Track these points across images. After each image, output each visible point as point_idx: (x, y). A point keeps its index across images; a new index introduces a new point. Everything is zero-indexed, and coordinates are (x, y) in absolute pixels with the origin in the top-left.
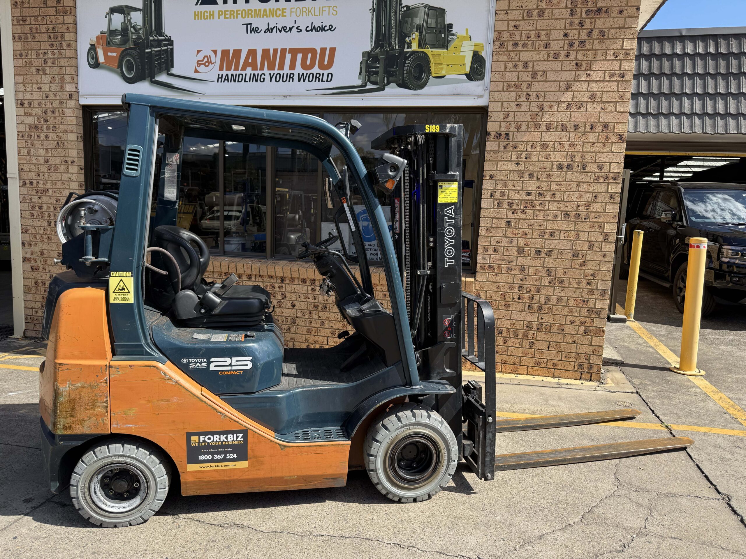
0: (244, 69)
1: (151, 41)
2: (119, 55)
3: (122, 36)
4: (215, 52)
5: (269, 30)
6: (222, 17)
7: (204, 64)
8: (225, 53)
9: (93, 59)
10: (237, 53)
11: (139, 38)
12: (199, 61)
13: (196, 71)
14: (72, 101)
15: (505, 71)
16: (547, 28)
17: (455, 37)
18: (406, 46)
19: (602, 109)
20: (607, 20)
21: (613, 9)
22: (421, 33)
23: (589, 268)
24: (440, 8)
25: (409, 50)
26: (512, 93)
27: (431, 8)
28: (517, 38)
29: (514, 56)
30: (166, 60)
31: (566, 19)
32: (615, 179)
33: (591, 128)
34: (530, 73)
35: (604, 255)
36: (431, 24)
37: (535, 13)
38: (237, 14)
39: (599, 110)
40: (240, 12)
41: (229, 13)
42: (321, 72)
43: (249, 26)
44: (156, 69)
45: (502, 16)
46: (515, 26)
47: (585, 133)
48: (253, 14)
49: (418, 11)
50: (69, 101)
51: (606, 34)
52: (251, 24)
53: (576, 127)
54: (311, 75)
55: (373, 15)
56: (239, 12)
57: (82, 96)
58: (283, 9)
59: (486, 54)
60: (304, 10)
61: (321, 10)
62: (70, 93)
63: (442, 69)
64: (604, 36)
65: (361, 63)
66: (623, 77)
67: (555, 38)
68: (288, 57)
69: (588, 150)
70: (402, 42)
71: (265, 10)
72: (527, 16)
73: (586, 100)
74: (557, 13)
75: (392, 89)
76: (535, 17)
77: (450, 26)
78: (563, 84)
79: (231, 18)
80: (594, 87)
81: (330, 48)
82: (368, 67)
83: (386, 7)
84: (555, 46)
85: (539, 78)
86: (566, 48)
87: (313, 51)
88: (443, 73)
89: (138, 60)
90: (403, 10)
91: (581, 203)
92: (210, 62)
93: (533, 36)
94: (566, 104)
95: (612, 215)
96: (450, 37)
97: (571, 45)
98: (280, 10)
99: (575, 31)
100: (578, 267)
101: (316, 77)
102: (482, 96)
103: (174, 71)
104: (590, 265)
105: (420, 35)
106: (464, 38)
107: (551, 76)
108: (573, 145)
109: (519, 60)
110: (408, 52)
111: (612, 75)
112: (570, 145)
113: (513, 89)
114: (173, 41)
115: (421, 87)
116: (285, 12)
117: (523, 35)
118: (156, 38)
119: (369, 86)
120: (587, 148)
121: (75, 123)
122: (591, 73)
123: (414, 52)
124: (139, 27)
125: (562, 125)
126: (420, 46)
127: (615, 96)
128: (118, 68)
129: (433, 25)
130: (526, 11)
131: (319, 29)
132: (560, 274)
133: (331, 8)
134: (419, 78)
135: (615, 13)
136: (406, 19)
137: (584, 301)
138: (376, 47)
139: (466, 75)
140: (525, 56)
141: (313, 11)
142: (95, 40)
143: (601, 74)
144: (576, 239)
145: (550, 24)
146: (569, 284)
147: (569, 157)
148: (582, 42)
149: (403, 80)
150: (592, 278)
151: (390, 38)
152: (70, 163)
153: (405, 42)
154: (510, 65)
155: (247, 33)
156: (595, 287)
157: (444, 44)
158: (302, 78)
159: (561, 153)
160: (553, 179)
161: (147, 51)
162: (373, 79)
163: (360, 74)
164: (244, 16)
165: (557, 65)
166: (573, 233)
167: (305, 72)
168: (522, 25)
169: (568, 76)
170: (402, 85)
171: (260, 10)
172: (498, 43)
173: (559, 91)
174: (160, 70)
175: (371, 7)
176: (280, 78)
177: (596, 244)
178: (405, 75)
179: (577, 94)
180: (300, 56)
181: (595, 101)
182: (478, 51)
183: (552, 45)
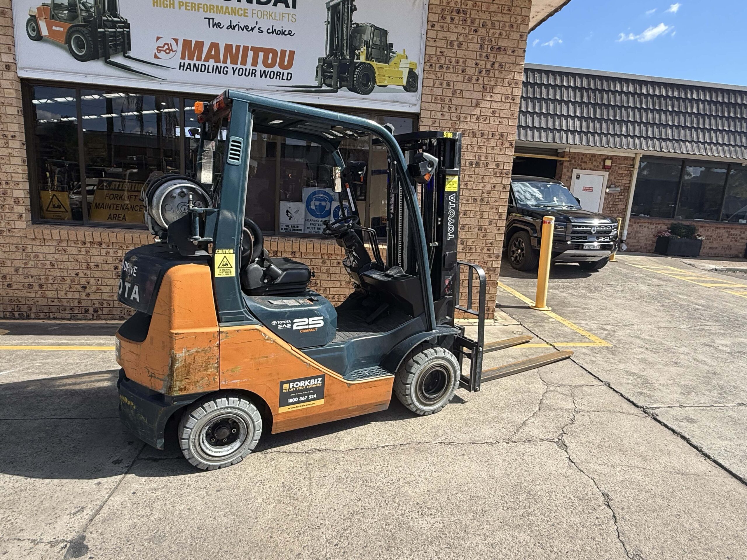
0: (206, 60)
1: (104, 20)
2: (66, 31)
3: (69, 11)
4: (176, 41)
5: (231, 27)
6: (183, 8)
7: (165, 51)
8: (187, 43)
9: (34, 31)
10: (200, 45)
11: (90, 16)
12: (159, 47)
13: (156, 57)
14: (10, 73)
15: (433, 87)
16: (464, 57)
17: (395, 55)
18: (356, 57)
19: (499, 122)
20: (505, 56)
21: (509, 48)
22: (368, 47)
23: (489, 238)
24: (383, 29)
25: (358, 61)
26: (438, 105)
27: (376, 28)
28: (443, 62)
29: (440, 75)
30: (121, 42)
31: (477, 52)
32: (507, 174)
33: (492, 136)
34: (451, 90)
35: (499, 229)
36: (376, 41)
37: (455, 44)
38: (199, 7)
39: (498, 123)
40: (202, 6)
41: (190, 5)
42: (282, 71)
43: (211, 20)
44: (111, 50)
45: (431, 43)
46: (441, 52)
47: (488, 139)
48: (215, 9)
49: (366, 29)
50: (6, 72)
51: (503, 67)
52: (213, 19)
53: (482, 134)
54: (272, 73)
55: (327, 27)
56: (200, 6)
57: (21, 68)
58: (245, 9)
59: (419, 72)
60: (265, 13)
61: (282, 16)
62: (7, 64)
63: (385, 79)
64: (502, 68)
65: (317, 67)
66: (514, 100)
67: (469, 65)
68: (251, 54)
69: (490, 152)
70: (352, 54)
71: (227, 8)
72: (450, 45)
73: (489, 115)
74: (471, 46)
75: (344, 92)
76: (455, 47)
77: (391, 45)
78: (474, 101)
79: (192, 10)
80: (495, 105)
81: (290, 51)
82: (323, 71)
83: (339, 21)
84: (470, 71)
85: (458, 95)
86: (476, 74)
87: (274, 52)
88: (386, 83)
89: (90, 39)
90: (353, 26)
91: (484, 191)
92: (170, 50)
93: (453, 62)
94: (476, 116)
95: (505, 200)
96: (391, 54)
97: (480, 72)
98: (242, 10)
99: (482, 62)
100: (481, 238)
101: (277, 75)
102: (415, 105)
103: (131, 54)
104: (489, 237)
105: (367, 50)
106: (402, 57)
107: (466, 94)
108: (480, 148)
109: (444, 80)
110: (357, 63)
111: (507, 98)
112: (478, 148)
113: (439, 102)
114: (129, 24)
115: (368, 93)
116: (247, 13)
117: (447, 61)
118: (110, 19)
119: (324, 88)
120: (490, 151)
121: (14, 96)
122: (493, 95)
123: (362, 63)
124: (90, 5)
125: (473, 132)
126: (367, 58)
127: (508, 114)
128: (66, 44)
129: (378, 43)
130: (449, 42)
131: (279, 32)
132: (470, 243)
133: (290, 16)
134: (367, 85)
135: (509, 52)
136: (356, 34)
137: (485, 262)
138: (331, 55)
139: (403, 86)
140: (449, 77)
141: (273, 15)
142: (37, 11)
143: (499, 96)
144: (481, 218)
145: (466, 54)
146: (476, 250)
147: (477, 157)
148: (488, 71)
149: (353, 85)
150: (490, 245)
151: (342, 49)
152: (10, 137)
153: (355, 53)
154: (437, 82)
155: (209, 27)
156: (492, 252)
157: (386, 60)
158: (263, 74)
159: (472, 153)
160: (466, 173)
161: (99, 30)
162: (328, 81)
163: (317, 76)
164: (206, 10)
165: (470, 86)
166: (479, 213)
167: (267, 70)
168: (447, 52)
169: (478, 95)
170: (352, 89)
171: (222, 7)
172: (428, 64)
173: (471, 106)
174: (116, 51)
175: (326, 20)
176: (243, 73)
177: (494, 221)
178: (355, 82)
179: (483, 110)
180: (261, 55)
181: (495, 116)
182: (412, 69)
183: (467, 70)
